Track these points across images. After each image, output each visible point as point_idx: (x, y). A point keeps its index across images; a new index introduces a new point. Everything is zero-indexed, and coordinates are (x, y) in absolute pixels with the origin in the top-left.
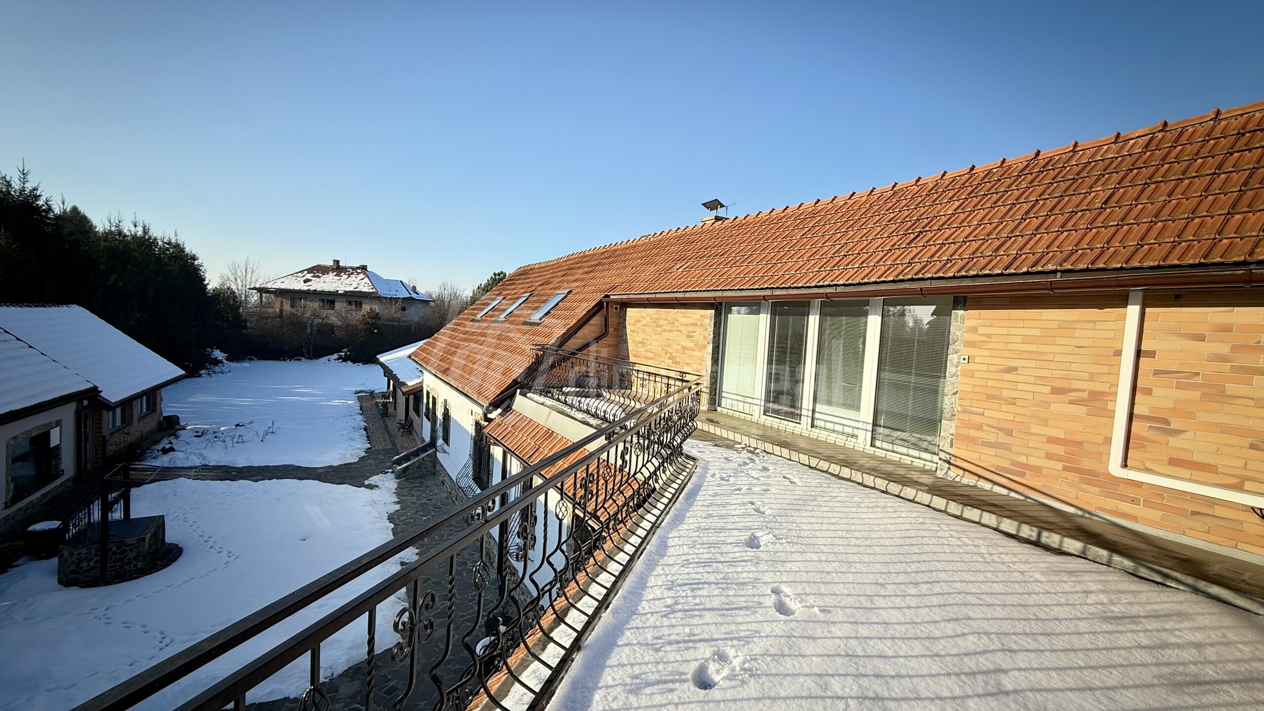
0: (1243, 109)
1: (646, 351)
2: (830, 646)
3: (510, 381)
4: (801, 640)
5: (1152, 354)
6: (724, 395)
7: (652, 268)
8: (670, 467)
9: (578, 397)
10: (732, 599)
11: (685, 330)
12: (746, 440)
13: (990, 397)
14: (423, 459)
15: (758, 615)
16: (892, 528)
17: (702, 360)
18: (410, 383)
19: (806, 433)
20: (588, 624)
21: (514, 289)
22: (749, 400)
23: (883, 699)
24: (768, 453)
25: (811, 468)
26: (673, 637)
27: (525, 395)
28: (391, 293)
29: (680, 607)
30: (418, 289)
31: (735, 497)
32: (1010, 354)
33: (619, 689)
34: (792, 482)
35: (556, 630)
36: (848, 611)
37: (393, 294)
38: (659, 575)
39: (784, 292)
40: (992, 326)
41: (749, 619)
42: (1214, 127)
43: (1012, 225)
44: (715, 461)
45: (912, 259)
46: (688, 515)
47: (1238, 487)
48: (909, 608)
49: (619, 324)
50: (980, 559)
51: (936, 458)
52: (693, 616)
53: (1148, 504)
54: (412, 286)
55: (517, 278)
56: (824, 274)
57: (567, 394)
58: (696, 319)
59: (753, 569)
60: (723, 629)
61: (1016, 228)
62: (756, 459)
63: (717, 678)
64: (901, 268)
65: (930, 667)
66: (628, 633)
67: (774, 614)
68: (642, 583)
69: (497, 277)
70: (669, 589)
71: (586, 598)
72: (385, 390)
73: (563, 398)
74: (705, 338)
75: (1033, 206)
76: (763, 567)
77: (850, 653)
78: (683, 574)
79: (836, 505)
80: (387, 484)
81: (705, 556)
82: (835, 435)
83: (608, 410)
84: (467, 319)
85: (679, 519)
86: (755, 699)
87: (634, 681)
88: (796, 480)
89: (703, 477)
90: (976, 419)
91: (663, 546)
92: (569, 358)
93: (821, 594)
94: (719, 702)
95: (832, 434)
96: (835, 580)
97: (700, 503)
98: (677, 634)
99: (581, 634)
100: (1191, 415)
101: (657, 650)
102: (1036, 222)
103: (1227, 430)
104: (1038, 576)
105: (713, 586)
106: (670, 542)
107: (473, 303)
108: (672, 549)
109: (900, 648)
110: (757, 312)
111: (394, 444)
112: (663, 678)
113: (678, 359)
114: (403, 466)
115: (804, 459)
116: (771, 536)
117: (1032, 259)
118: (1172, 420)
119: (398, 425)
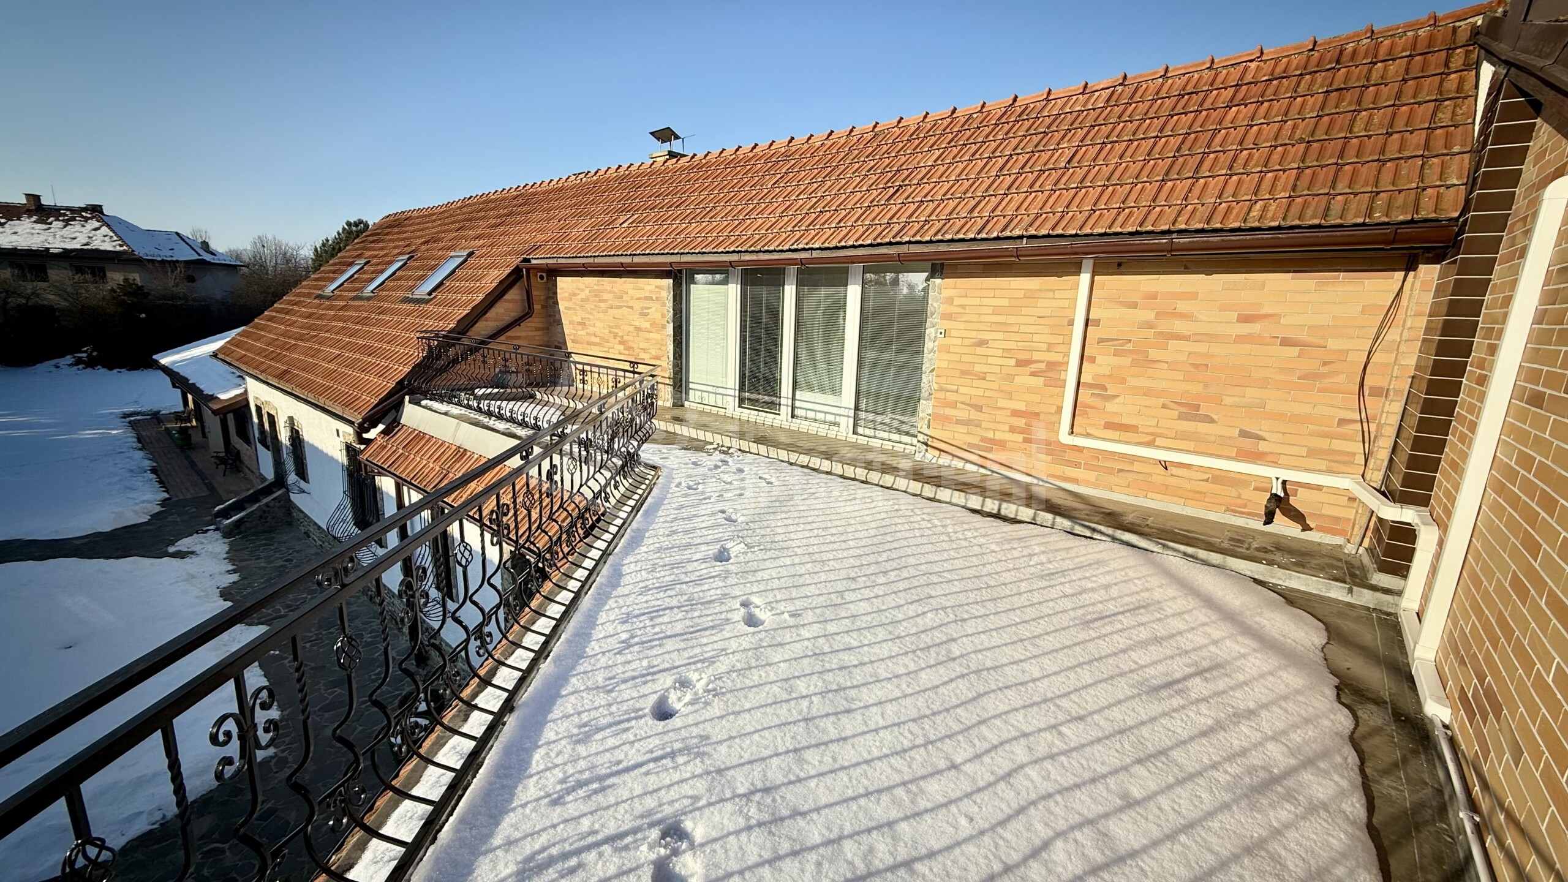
0: (1185, 68)
1: (588, 334)
2: (798, 649)
3: (391, 385)
4: (769, 649)
5: (1097, 322)
6: (691, 386)
7: (588, 222)
8: (624, 482)
9: (496, 400)
10: (697, 620)
11: (637, 305)
12: (718, 439)
13: (964, 373)
14: (267, 505)
15: (724, 632)
16: (868, 519)
17: (662, 344)
18: (223, 396)
19: (786, 425)
20: (521, 682)
21: (382, 249)
22: (721, 391)
23: (845, 689)
24: (743, 452)
25: (791, 464)
26: (628, 675)
27: (418, 404)
28: (160, 253)
29: (636, 640)
30: (213, 246)
31: (704, 507)
32: (980, 326)
33: (563, 742)
34: (768, 483)
35: (482, 695)
36: (818, 611)
37: (165, 254)
38: (611, 609)
39: (754, 257)
40: (966, 296)
41: (715, 638)
42: (1162, 85)
43: (988, 182)
44: (680, 468)
45: (891, 219)
46: (647, 535)
47: (1151, 444)
48: (877, 597)
49: (548, 298)
50: (947, 539)
51: (915, 441)
52: (652, 647)
53: (1089, 467)
54: (200, 240)
55: (386, 231)
56: (798, 234)
57: (479, 399)
58: (651, 292)
59: (721, 584)
60: (686, 654)
61: (990, 186)
62: (730, 460)
63: (677, 706)
64: (879, 229)
65: (890, 650)
66: (574, 680)
67: (743, 628)
68: (591, 622)
69: (354, 229)
70: (624, 623)
71: (519, 651)
72: (181, 408)
73: (476, 405)
74: (663, 316)
75: (1007, 161)
76: (732, 580)
77: (817, 652)
78: (640, 603)
79: (814, 502)
80: (210, 548)
81: (668, 579)
82: (817, 425)
83: (541, 416)
84: (309, 295)
85: (637, 540)
86: (718, 718)
87: (582, 730)
88: (773, 480)
89: (666, 488)
90: (951, 397)
91: (617, 575)
92: (477, 350)
93: (792, 599)
94: (679, 729)
95: (813, 424)
96: (808, 582)
97: (662, 520)
98: (633, 670)
99: (513, 694)
100: (1123, 381)
101: (611, 691)
102: (1008, 180)
103: (1147, 393)
104: (994, 547)
105: (676, 610)
106: (626, 569)
107: (316, 269)
108: (628, 577)
109: (865, 637)
110: (725, 282)
111: (211, 488)
112: (617, 719)
113: (631, 344)
114: (234, 518)
115: (783, 454)
116: (742, 545)
117: (1003, 222)
118: (1108, 386)
119: (213, 460)
